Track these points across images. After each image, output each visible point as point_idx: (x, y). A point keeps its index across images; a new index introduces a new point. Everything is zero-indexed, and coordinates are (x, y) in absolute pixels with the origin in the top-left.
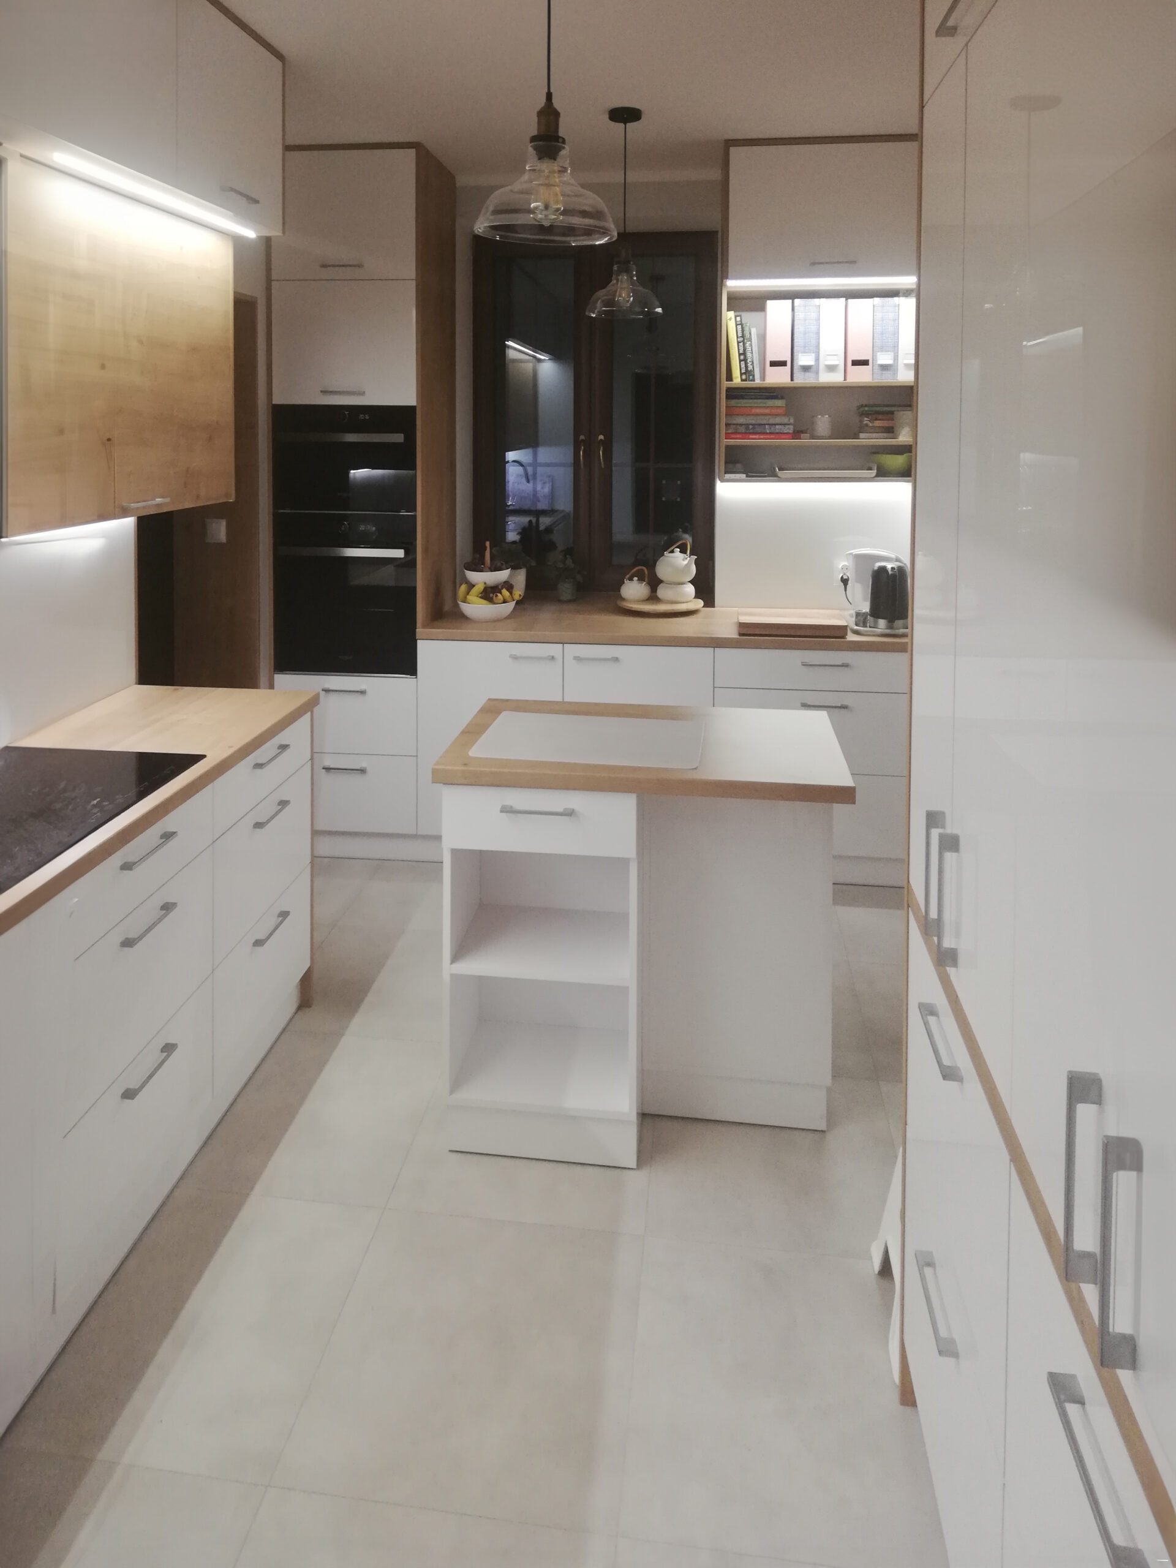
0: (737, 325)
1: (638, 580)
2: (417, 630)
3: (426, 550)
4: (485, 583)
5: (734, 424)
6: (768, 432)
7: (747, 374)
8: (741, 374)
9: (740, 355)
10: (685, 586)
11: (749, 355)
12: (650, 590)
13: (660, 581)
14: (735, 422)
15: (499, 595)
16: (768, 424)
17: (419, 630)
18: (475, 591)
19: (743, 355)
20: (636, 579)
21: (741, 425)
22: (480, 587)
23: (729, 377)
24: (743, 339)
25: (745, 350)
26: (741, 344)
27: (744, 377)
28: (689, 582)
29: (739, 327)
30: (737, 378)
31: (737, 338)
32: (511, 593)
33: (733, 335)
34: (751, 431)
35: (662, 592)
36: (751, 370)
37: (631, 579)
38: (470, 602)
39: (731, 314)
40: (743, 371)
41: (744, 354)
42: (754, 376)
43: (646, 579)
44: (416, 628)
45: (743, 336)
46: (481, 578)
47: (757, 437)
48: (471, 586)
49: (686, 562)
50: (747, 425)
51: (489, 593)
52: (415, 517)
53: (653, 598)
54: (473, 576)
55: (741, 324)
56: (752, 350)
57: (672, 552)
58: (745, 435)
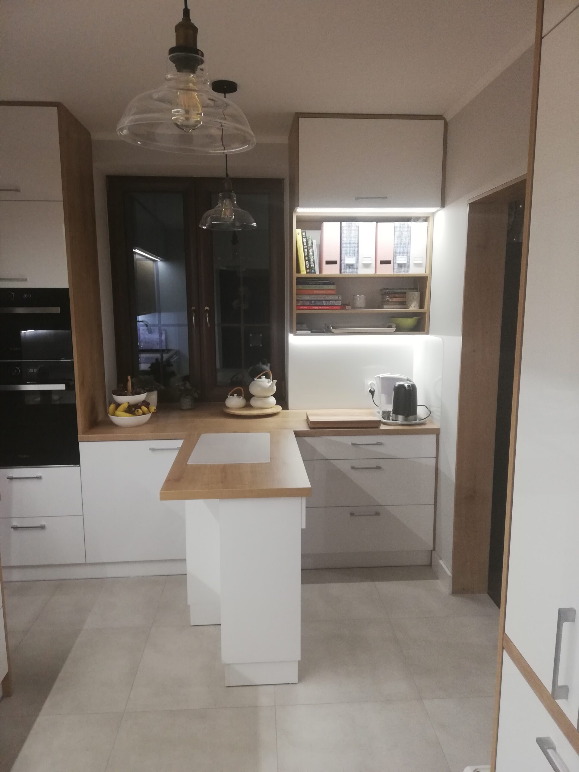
0: (303, 238)
1: (237, 395)
2: (78, 435)
3: (82, 384)
4: (129, 403)
5: (301, 300)
6: (325, 305)
7: (310, 269)
8: (306, 269)
9: (305, 257)
10: (269, 398)
11: (311, 257)
12: (245, 400)
13: (252, 396)
14: (302, 299)
15: (140, 410)
16: (324, 300)
17: (80, 436)
18: (121, 408)
19: (307, 258)
20: (235, 395)
21: (307, 300)
22: (125, 406)
23: (298, 271)
24: (307, 247)
25: (308, 253)
26: (306, 250)
27: (308, 271)
28: (272, 395)
29: (305, 239)
30: (303, 271)
31: (303, 246)
32: (148, 408)
33: (301, 244)
34: (313, 304)
35: (253, 402)
36: (313, 267)
37: (232, 395)
38: (117, 415)
39: (299, 231)
40: (308, 267)
41: (308, 256)
42: (315, 270)
43: (243, 395)
44: (77, 435)
45: (307, 245)
46: (125, 400)
47: (317, 308)
48: (118, 405)
49: (270, 384)
50: (311, 301)
51: (132, 409)
52: (72, 362)
53: (248, 406)
54: (119, 399)
55: (306, 237)
56: (313, 254)
57: (260, 378)
58: (309, 307)
